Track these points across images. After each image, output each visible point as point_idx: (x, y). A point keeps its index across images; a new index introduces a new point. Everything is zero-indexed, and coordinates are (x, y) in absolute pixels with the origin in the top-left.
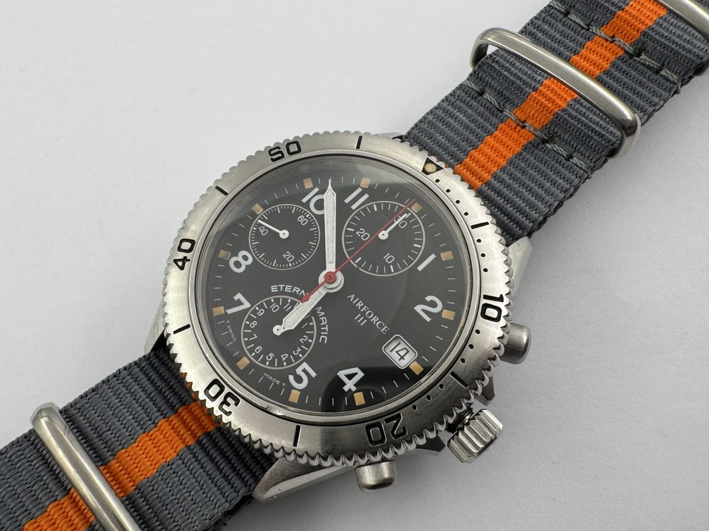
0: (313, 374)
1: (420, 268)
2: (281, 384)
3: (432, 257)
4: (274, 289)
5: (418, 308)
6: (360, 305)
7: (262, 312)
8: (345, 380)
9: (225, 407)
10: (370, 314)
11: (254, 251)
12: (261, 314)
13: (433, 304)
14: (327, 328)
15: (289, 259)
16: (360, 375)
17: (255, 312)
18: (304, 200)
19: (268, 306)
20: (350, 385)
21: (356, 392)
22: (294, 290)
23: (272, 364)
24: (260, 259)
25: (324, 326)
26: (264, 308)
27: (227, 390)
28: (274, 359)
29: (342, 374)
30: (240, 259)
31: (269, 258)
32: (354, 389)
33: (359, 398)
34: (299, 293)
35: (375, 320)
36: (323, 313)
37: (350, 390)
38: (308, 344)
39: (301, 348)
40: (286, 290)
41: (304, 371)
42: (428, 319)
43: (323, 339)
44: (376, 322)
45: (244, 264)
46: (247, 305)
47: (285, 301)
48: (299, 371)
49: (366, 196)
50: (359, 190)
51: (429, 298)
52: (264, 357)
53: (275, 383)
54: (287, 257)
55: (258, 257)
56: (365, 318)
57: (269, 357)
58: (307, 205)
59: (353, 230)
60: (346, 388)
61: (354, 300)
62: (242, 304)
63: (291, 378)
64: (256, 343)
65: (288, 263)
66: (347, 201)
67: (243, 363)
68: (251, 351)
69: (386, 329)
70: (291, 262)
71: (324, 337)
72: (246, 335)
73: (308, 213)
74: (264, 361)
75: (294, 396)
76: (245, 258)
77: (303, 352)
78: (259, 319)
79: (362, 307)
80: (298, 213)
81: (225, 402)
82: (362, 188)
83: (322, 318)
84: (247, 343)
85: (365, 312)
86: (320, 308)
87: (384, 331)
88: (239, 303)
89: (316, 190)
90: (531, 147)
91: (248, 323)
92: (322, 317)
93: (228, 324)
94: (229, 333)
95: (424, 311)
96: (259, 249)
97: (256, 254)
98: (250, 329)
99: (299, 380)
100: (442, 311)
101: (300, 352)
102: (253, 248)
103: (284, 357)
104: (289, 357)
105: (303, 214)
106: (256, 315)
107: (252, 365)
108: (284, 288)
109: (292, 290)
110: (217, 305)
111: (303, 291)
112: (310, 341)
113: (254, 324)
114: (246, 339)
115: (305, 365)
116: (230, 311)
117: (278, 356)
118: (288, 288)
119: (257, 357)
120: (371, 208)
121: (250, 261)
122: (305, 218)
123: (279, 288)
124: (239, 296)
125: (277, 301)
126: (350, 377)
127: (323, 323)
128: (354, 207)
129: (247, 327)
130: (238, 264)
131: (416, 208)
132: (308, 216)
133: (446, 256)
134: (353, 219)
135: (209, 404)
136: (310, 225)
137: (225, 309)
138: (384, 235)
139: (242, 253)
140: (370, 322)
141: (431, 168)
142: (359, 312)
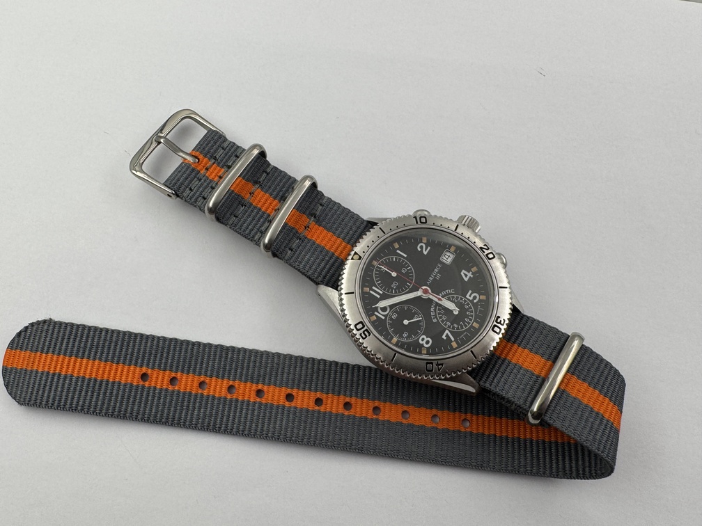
0: (470, 292)
1: (405, 256)
2: (479, 305)
3: (398, 251)
4: (435, 321)
5: (425, 253)
6: (431, 279)
7: (448, 323)
8: (468, 277)
9: (502, 323)
10: (434, 273)
13: (421, 247)
16: (463, 271)
17: (449, 327)
18: (383, 318)
19: (444, 321)
20: (470, 275)
21: (472, 271)
23: (472, 312)
25: (447, 292)
26: (446, 323)
27: (495, 323)
28: (469, 311)
29: (466, 279)
30: (424, 342)
31: (419, 328)
32: (471, 273)
33: (474, 269)
35: (436, 270)
38: (457, 298)
41: (470, 296)
42: (429, 248)
45: (426, 339)
46: (447, 332)
47: (439, 314)
48: (471, 298)
49: (374, 288)
50: (371, 292)
51: (419, 250)
52: (470, 316)
53: (480, 308)
55: (420, 333)
56: (437, 275)
57: (469, 314)
58: (385, 316)
59: (394, 290)
60: (472, 276)
62: (447, 334)
63: (475, 301)
64: (464, 322)
66: (378, 296)
67: (476, 325)
68: (469, 323)
70: (419, 316)
71: (452, 291)
72: (462, 328)
73: (390, 314)
74: (472, 316)
75: (483, 297)
76: (423, 339)
77: (461, 299)
78: (452, 324)
79: (432, 277)
80: (391, 319)
81: (500, 323)
84: (466, 326)
85: (434, 276)
87: (440, 266)
88: (447, 336)
89: (376, 313)
90: (319, 222)
91: (456, 329)
93: (460, 338)
94: (463, 336)
95: (426, 250)
96: (416, 334)
97: (419, 335)
98: (458, 327)
99: (475, 298)
100: (424, 243)
102: (417, 337)
103: (467, 307)
104: (466, 305)
105: (391, 317)
106: (451, 326)
107: (475, 321)
108: (433, 316)
110: (451, 346)
111: (432, 306)
113: (455, 325)
114: (464, 327)
115: (467, 296)
116: (453, 339)
117: (467, 310)
118: (433, 314)
119: (471, 320)
120: (379, 284)
121: (424, 337)
124: (444, 337)
125: (440, 318)
126: (466, 276)
128: (381, 292)
129: (458, 329)
130: (427, 342)
131: (375, 263)
132: (392, 314)
133: (397, 246)
134: (388, 291)
135: (503, 331)
136: (396, 312)
138: (394, 274)
139: (421, 342)
140: (439, 272)
141: (356, 257)
142: (435, 278)
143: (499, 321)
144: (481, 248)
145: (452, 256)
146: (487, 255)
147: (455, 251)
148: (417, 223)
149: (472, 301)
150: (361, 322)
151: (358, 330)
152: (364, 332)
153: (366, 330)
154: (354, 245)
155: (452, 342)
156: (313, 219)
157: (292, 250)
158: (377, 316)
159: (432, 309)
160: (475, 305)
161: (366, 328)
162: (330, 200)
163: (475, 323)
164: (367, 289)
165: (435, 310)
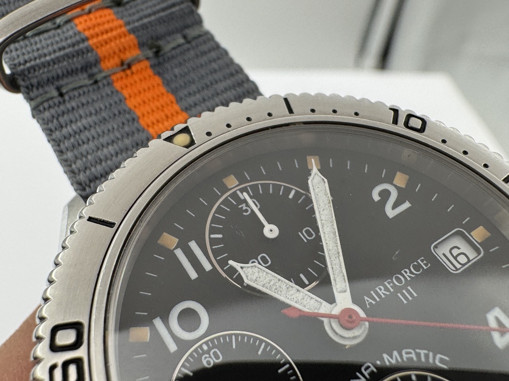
5: (391, 213)
6: (382, 291)
10: (399, 280)
13: (385, 194)
14: (423, 352)
16: (498, 313)
18: (173, 347)
25: (418, 355)
29: (500, 340)
35: (407, 274)
36: (395, 353)
42: (407, 205)
43: (442, 361)
44: (411, 272)
49: (193, 245)
50: (179, 253)
51: (376, 197)
56: (405, 287)
58: (183, 345)
61: (372, 298)
66: (193, 275)
69: (422, 261)
71: (438, 360)
73: (201, 346)
79: (387, 289)
82: (176, 248)
83: (405, 356)
85: (394, 286)
86: (385, 356)
87: (426, 265)
89: (158, 322)
90: (158, 67)
92: (401, 356)
95: (394, 207)
100: (396, 186)
105: (200, 356)
120: (213, 242)
122: (208, 352)
127: (413, 356)
128: (208, 267)
131: (232, 182)
132: (205, 347)
136: (224, 347)
138: (271, 231)
140: (412, 283)
141: (183, 139)
142: (394, 295)
147: (485, 244)
148: (395, 121)
150: (77, 326)
151: (55, 348)
152: (66, 365)
153: (78, 362)
154: (193, 110)
156: (150, 53)
157: (61, 95)
158: (155, 333)
161: (81, 353)
162: (208, 37)
164: (169, 241)
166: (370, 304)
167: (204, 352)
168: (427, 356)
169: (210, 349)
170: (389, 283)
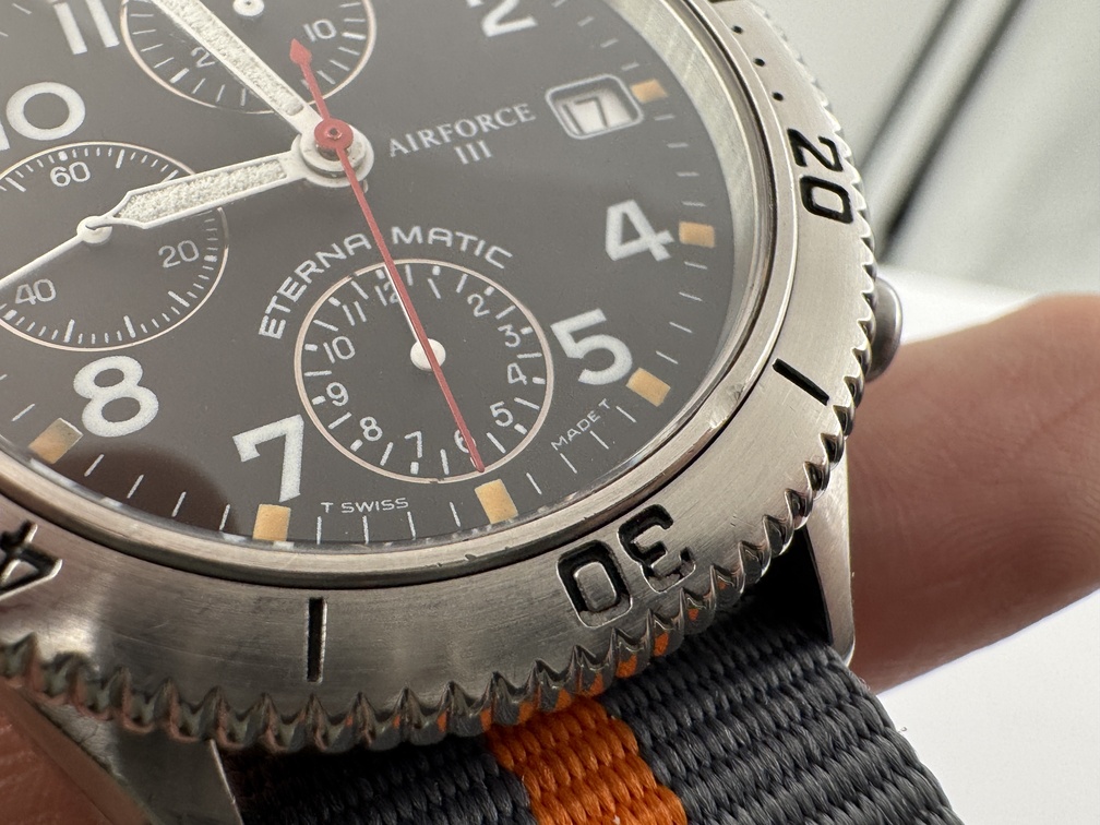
2: (599, 411)
4: (271, 330)
5: (493, 28)
6: (428, 138)
7: (336, 391)
8: (633, 247)
10: (466, 128)
11: (100, 343)
12: (344, 392)
14: (467, 238)
15: (189, 253)
16: (631, 208)
17: (327, 412)
19: (325, 365)
20: (654, 242)
21: (675, 234)
22: (304, 276)
23: (526, 416)
24: (140, 335)
25: (457, 240)
26: (327, 380)
28: (510, 405)
29: (617, 250)
30: (101, 397)
31: (151, 309)
32: (666, 237)
33: (697, 234)
34: (320, 265)
35: (485, 122)
36: (416, 230)
37: (667, 246)
38: (498, 302)
39: (505, 321)
40: (295, 298)
41: (578, 336)
42: (528, 23)
43: (497, 256)
44: (494, 122)
45: (129, 388)
46: (292, 427)
47: (330, 314)
48: (575, 350)
49: (95, 3)
50: (63, 11)
52: (498, 432)
53: (594, 427)
54: (177, 257)
55: (127, 339)
56: (474, 141)
57: (503, 417)
58: (23, 144)
59: (184, 72)
60: (660, 254)
61: (406, 144)
62: (280, 442)
63: (588, 377)
64: (439, 440)
65: (201, 261)
66: (78, 46)
67: (493, 496)
68: (461, 464)
69: (522, 109)
70: (203, 253)
71: (491, 252)
72: (399, 463)
73: (55, 154)
74: (511, 439)
75: (651, 388)
76: (110, 378)
77: (518, 320)
78: (358, 408)
79: (438, 136)
80: (37, 178)
81: (647, 559)
83: (432, 237)
84: (430, 467)
85: (454, 135)
86: (396, 231)
87: (526, 116)
88: (273, 448)
91: (357, 445)
92: (425, 236)
93: (336, 509)
94: (372, 516)
95: (501, 21)
96: (101, 328)
97: (114, 342)
98: (381, 445)
99: (602, 359)
101: (516, 330)
102: (87, 344)
103: (515, 375)
104: (520, 362)
105: (49, 168)
106: (340, 412)
107: (511, 477)
108: (282, 300)
109: (302, 282)
110: (247, 518)
111: (320, 255)
112: (489, 291)
113: (370, 426)
114: (415, 467)
115: (562, 329)
116: (290, 486)
117: (506, 393)
118: (290, 290)
119: (489, 454)
121: (131, 368)
122: (66, 164)
123: (276, 314)
124: (247, 444)
125: (318, 335)
126: (629, 233)
127: (448, 240)
128: (110, 40)
129: (371, 452)
130: (120, 409)
132: (63, 157)
134: (150, 57)
135: (634, 617)
136: (99, 162)
137: (275, 500)
138: (248, 4)
139: (84, 381)
140: (489, 137)
142: (447, 148)
143: (646, 539)
144: (797, 139)
145: (617, 118)
146: (809, 184)
147: (651, 107)
149: (568, 369)
155: (273, 498)
159: (307, 270)
160: (573, 398)
163: (497, 485)
165: (319, 284)
166: (399, 152)
167: (59, 163)
168: (472, 245)
169: (71, 160)
170: (446, 129)
